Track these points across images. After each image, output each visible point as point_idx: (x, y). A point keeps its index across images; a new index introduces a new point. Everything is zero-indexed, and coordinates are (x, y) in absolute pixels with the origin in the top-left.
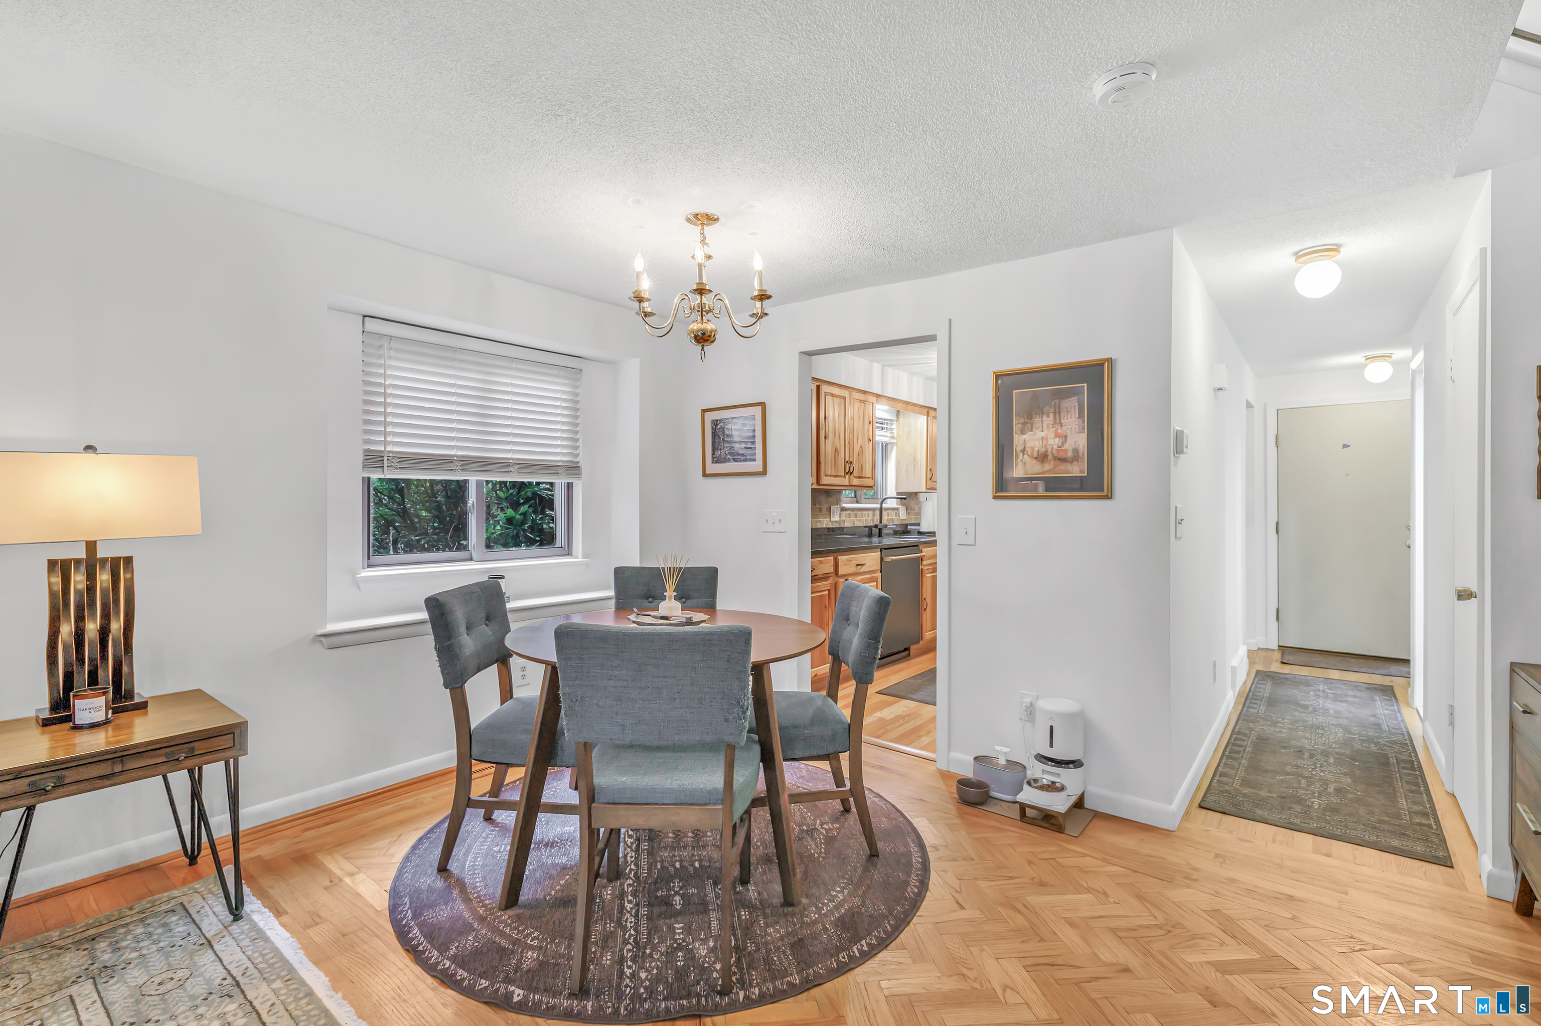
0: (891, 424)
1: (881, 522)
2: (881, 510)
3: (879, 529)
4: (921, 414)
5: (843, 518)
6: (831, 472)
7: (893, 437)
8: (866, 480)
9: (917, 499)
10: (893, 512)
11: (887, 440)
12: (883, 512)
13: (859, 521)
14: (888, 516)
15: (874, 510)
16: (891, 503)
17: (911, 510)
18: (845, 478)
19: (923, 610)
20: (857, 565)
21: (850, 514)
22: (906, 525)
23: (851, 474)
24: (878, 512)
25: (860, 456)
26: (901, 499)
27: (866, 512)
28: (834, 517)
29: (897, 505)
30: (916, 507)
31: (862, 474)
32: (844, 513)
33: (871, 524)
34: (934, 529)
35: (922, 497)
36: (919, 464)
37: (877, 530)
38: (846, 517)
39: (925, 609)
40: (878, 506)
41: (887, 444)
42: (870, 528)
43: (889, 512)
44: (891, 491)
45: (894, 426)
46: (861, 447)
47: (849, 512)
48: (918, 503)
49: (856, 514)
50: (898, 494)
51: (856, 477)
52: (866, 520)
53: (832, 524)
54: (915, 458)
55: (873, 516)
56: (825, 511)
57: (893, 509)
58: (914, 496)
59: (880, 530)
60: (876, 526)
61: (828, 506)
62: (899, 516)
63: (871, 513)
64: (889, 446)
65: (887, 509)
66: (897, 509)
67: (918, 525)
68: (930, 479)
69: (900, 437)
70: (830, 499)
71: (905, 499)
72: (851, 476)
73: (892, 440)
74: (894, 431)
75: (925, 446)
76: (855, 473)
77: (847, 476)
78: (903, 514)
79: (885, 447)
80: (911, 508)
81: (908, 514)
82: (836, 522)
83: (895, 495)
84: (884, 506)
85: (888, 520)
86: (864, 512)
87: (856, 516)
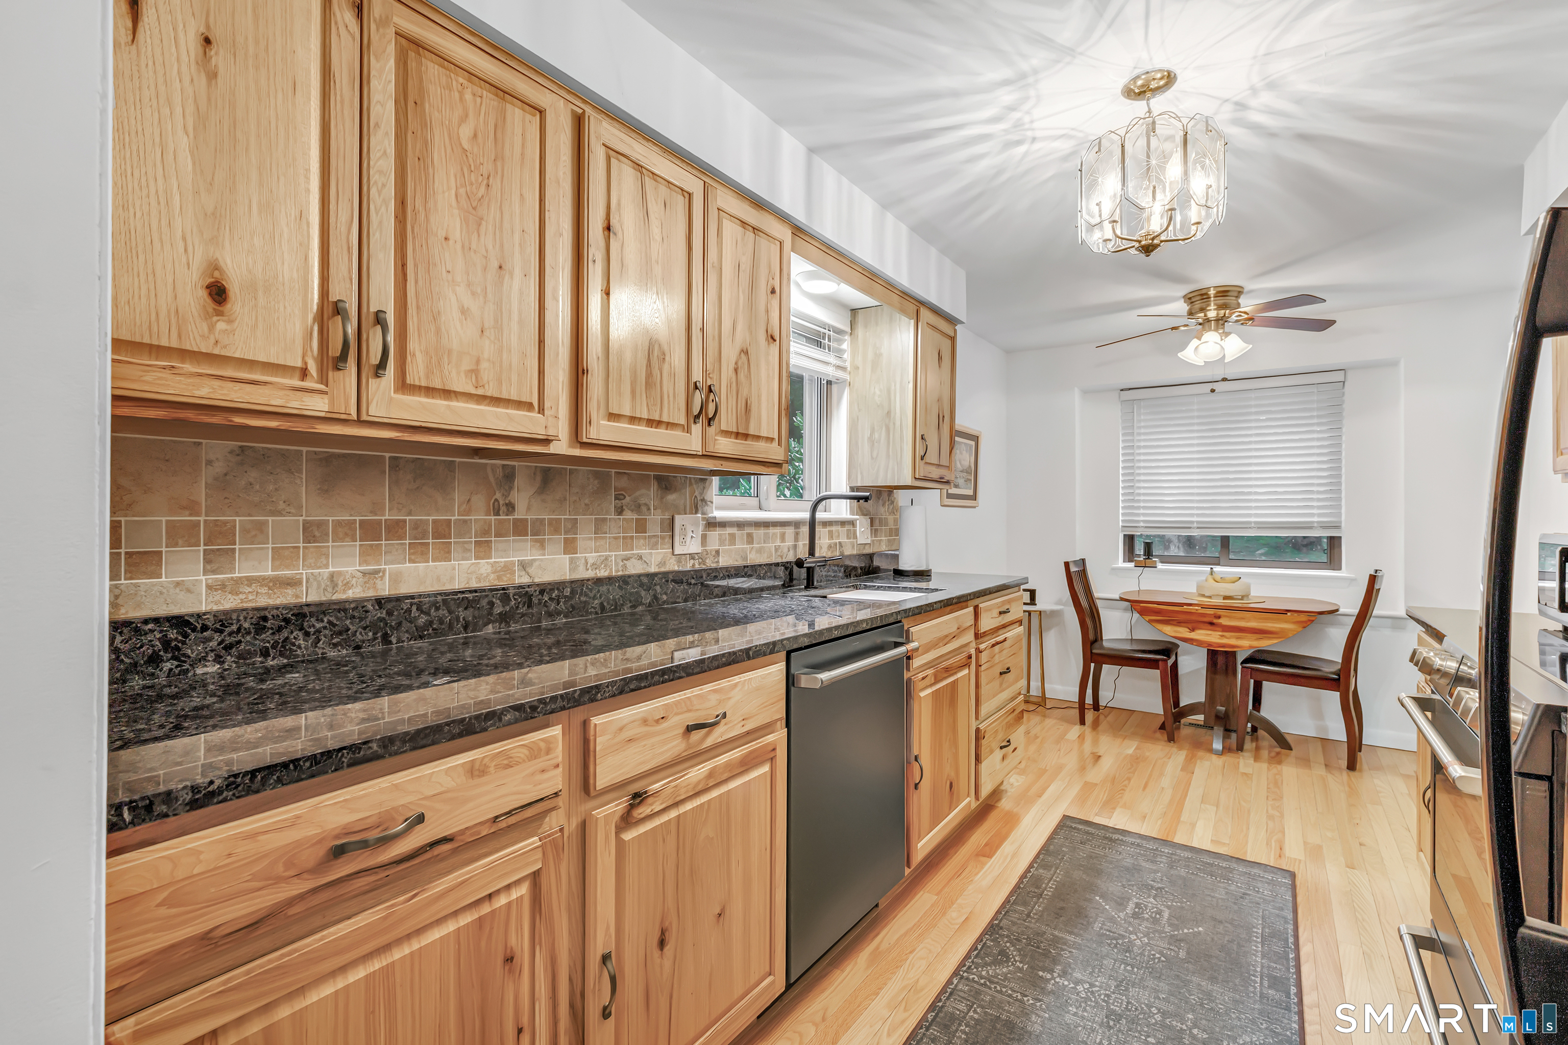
0: (840, 341)
1: (812, 553)
2: (812, 523)
3: (808, 569)
4: (903, 311)
5: (713, 545)
6: (633, 407)
7: (843, 369)
8: (762, 444)
9: (893, 502)
10: (843, 530)
11: (830, 372)
12: (818, 529)
13: (760, 551)
14: (831, 537)
15: (797, 524)
16: (841, 510)
17: (881, 524)
18: (689, 431)
19: (912, 787)
20: (690, 729)
21: (732, 536)
22: (871, 556)
23: (710, 421)
24: (805, 530)
25: (742, 376)
26: (858, 499)
27: (778, 530)
28: (684, 542)
29: (852, 513)
30: (891, 518)
31: (747, 427)
32: (714, 535)
33: (791, 557)
34: (927, 565)
35: (902, 497)
36: (898, 423)
37: (804, 571)
38: (722, 542)
39: (916, 786)
40: (806, 515)
41: (829, 383)
42: (787, 566)
43: (834, 528)
44: (840, 483)
45: (845, 346)
46: (745, 352)
47: (729, 530)
48: (895, 510)
49: (750, 536)
50: (852, 489)
51: (726, 433)
52: (777, 549)
53: (679, 562)
54: (889, 413)
55: (796, 539)
56: (654, 529)
57: (843, 523)
58: (885, 495)
59: (810, 571)
60: (800, 563)
61: (667, 516)
62: (855, 537)
63: (790, 531)
64: (834, 388)
65: (826, 523)
66: (852, 523)
67: (896, 557)
68: (922, 458)
69: (858, 368)
70: (671, 497)
71: (866, 499)
72: (712, 430)
73: (840, 374)
74: (845, 356)
75: (911, 386)
76: (726, 420)
77: (697, 429)
78: (863, 534)
79: (827, 386)
80: (880, 520)
81: (875, 532)
82: (692, 556)
83: (845, 491)
84: (820, 515)
85: (830, 547)
86: (772, 530)
87: (750, 539)
